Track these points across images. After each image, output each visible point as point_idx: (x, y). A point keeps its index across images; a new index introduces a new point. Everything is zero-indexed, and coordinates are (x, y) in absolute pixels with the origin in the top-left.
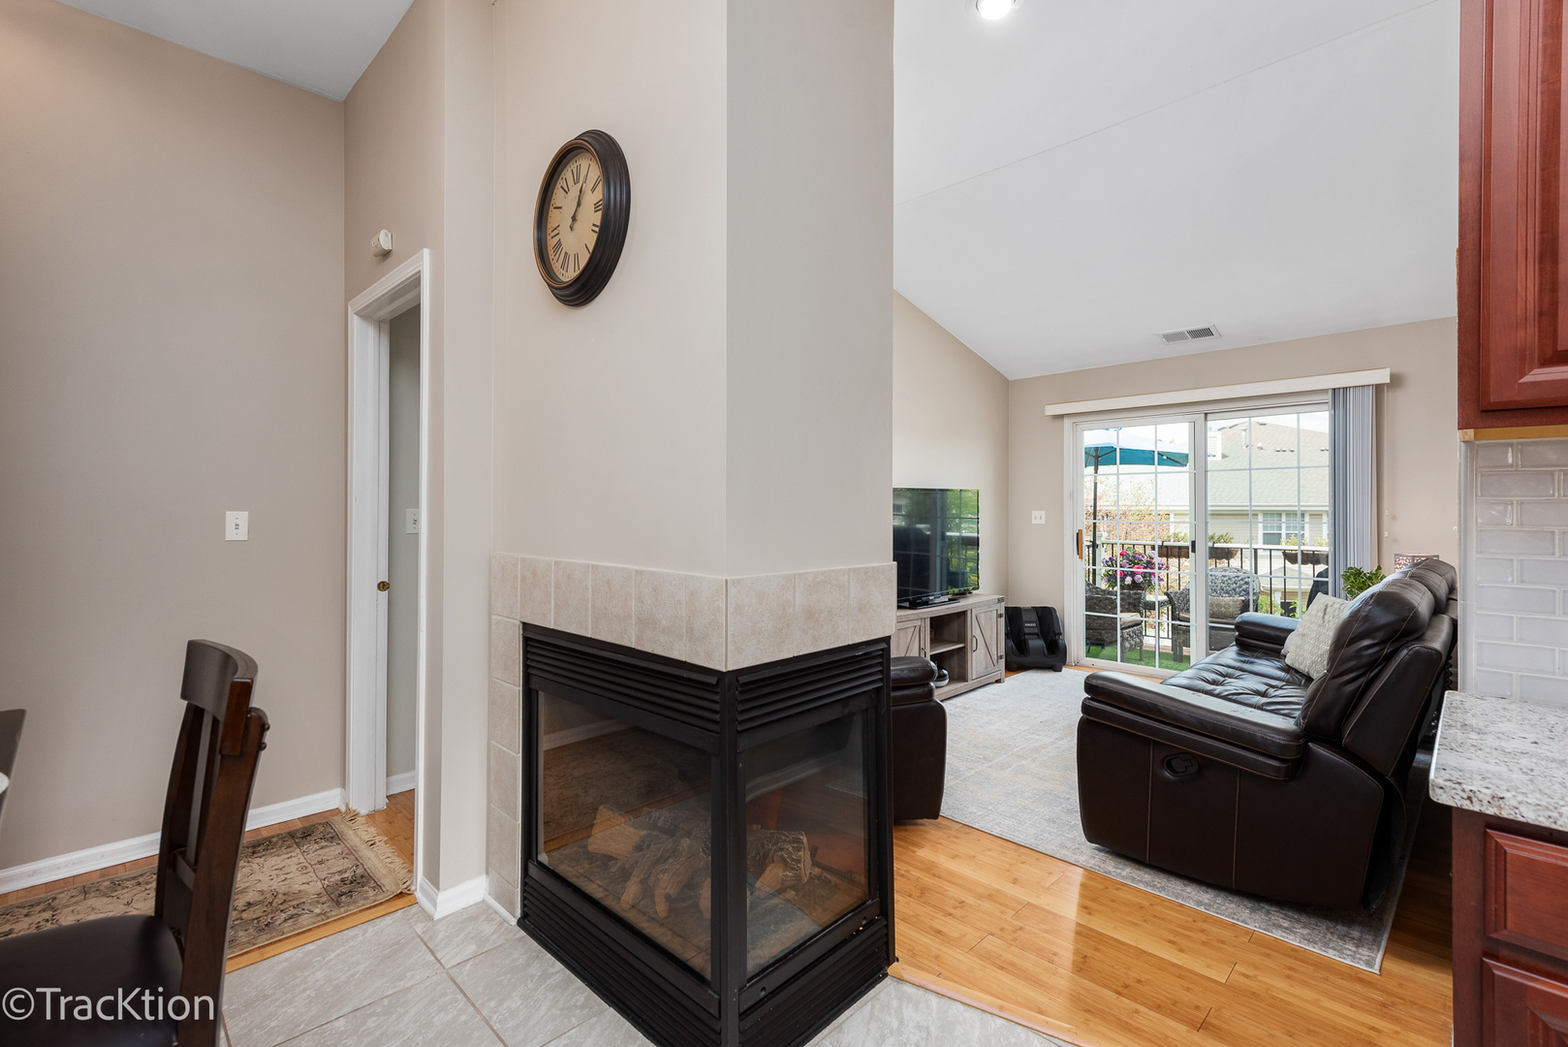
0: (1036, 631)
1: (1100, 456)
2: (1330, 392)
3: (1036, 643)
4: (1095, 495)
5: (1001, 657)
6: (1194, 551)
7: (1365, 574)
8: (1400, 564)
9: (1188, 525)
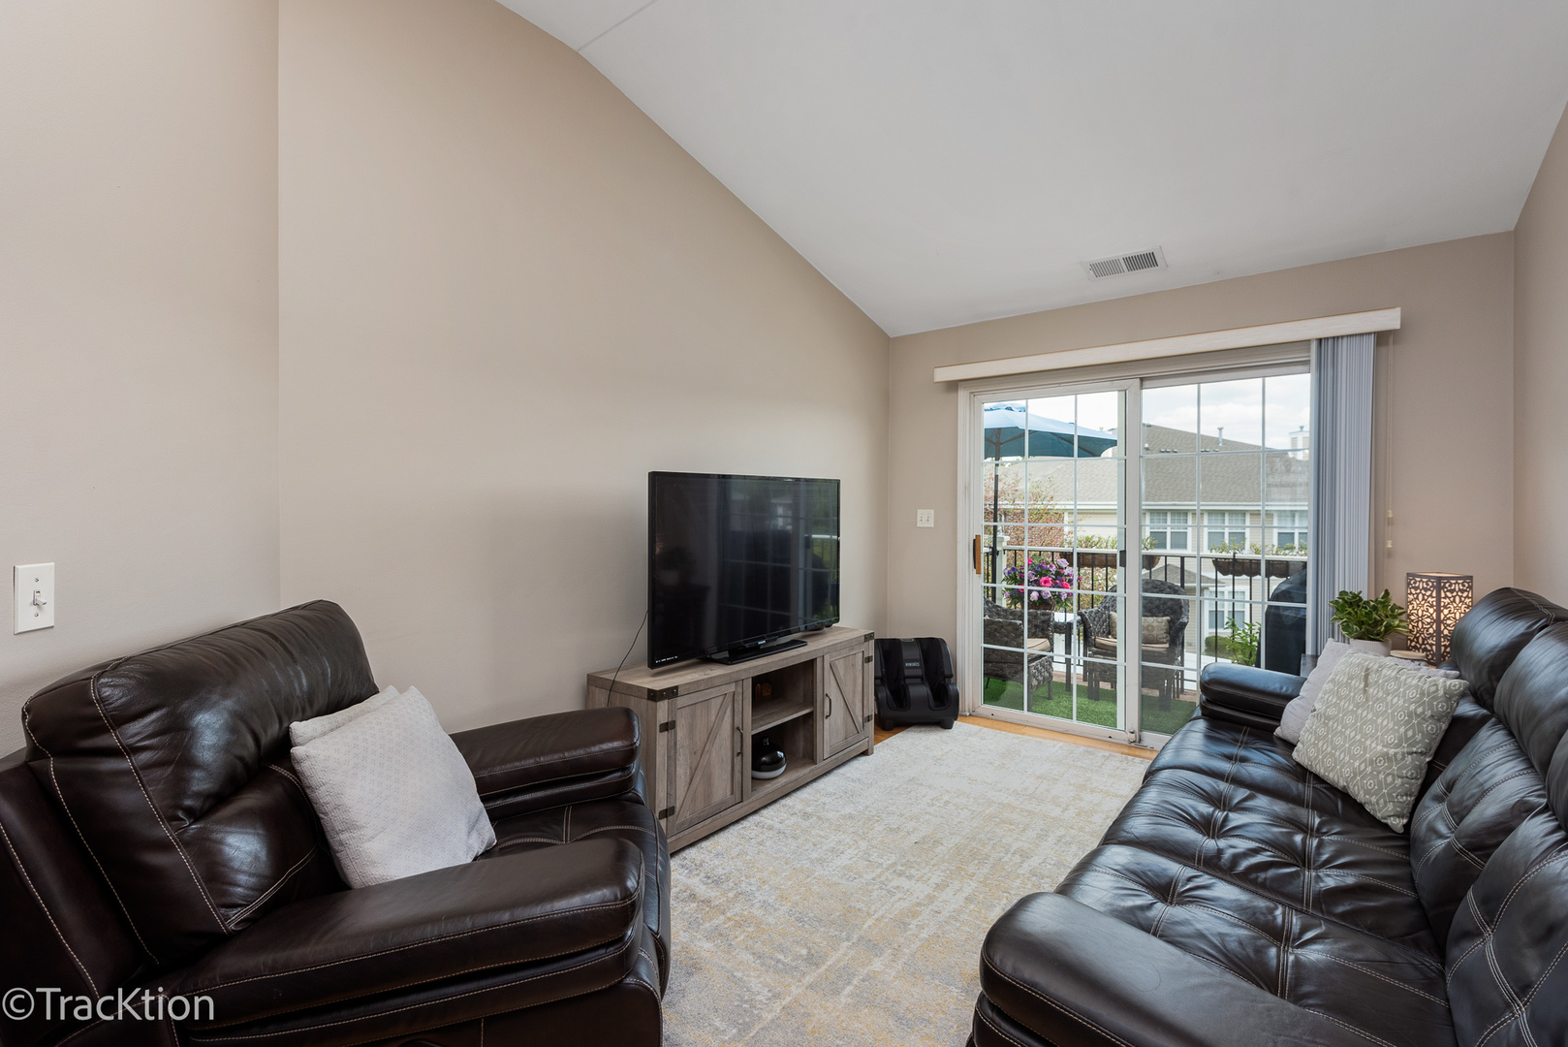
0: (919, 672)
1: (1001, 442)
2: (1314, 346)
3: (919, 691)
4: (996, 492)
5: (869, 719)
6: (1123, 564)
7: (1367, 603)
8: (1416, 588)
9: (1116, 529)
